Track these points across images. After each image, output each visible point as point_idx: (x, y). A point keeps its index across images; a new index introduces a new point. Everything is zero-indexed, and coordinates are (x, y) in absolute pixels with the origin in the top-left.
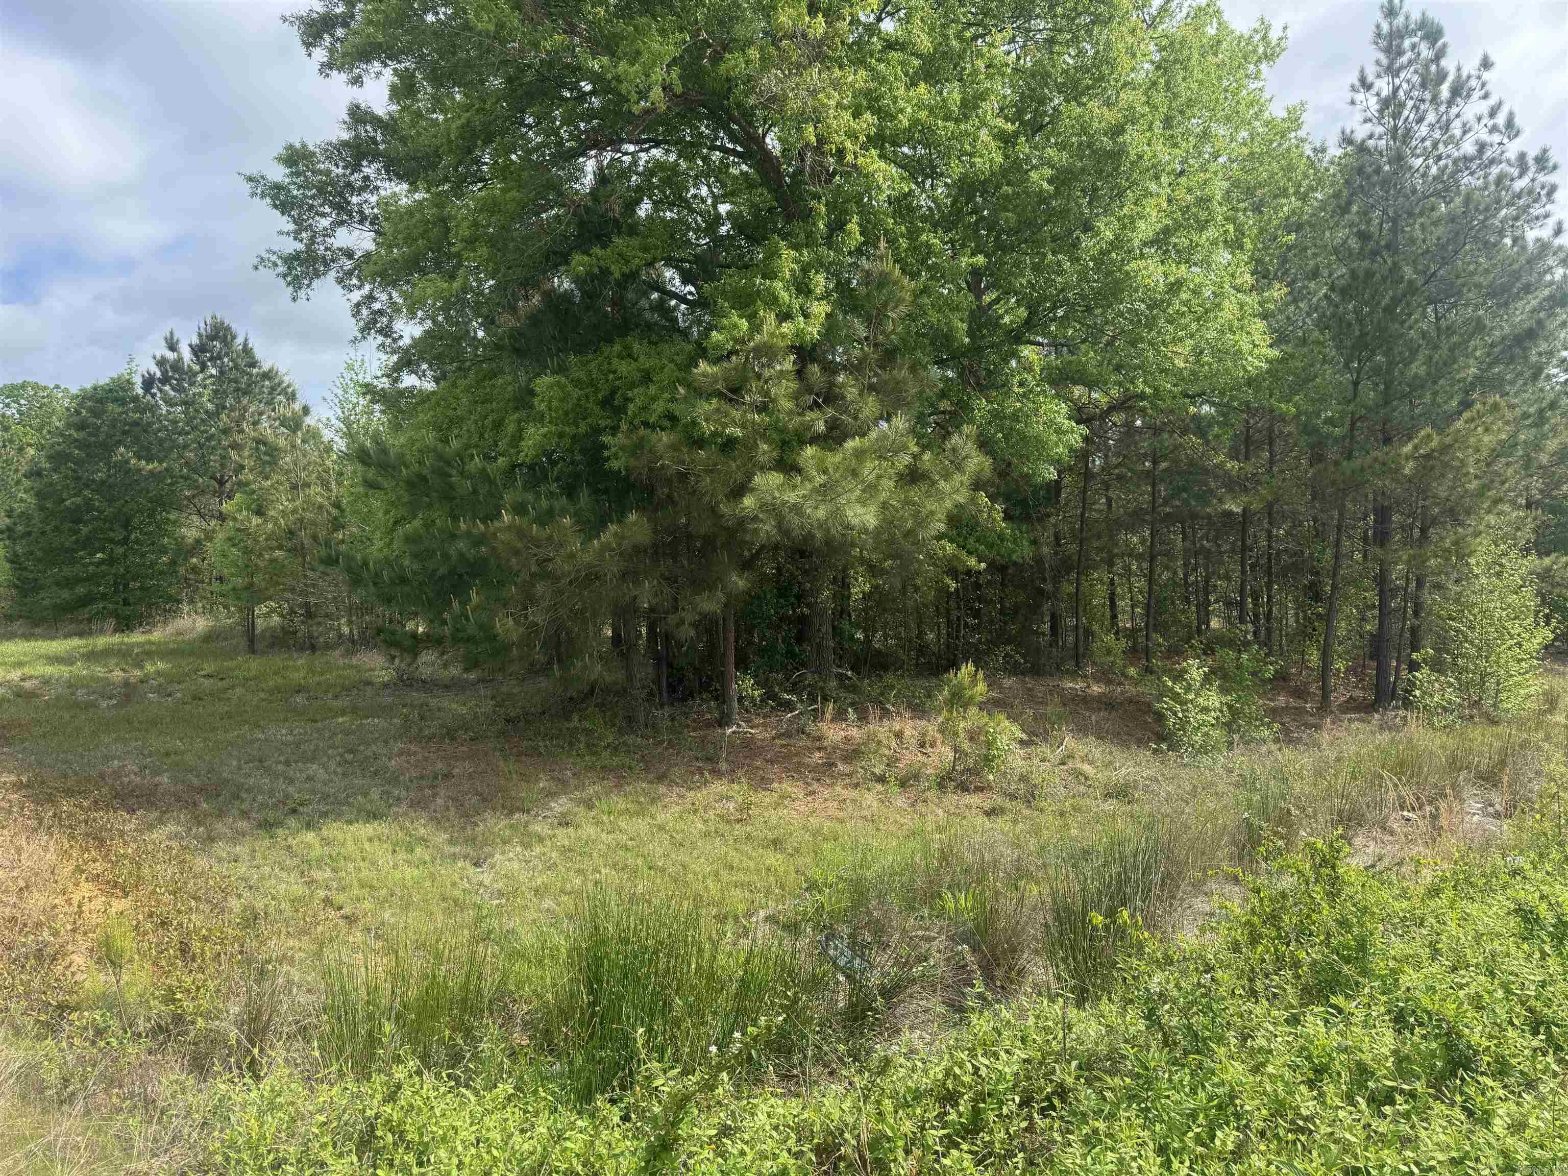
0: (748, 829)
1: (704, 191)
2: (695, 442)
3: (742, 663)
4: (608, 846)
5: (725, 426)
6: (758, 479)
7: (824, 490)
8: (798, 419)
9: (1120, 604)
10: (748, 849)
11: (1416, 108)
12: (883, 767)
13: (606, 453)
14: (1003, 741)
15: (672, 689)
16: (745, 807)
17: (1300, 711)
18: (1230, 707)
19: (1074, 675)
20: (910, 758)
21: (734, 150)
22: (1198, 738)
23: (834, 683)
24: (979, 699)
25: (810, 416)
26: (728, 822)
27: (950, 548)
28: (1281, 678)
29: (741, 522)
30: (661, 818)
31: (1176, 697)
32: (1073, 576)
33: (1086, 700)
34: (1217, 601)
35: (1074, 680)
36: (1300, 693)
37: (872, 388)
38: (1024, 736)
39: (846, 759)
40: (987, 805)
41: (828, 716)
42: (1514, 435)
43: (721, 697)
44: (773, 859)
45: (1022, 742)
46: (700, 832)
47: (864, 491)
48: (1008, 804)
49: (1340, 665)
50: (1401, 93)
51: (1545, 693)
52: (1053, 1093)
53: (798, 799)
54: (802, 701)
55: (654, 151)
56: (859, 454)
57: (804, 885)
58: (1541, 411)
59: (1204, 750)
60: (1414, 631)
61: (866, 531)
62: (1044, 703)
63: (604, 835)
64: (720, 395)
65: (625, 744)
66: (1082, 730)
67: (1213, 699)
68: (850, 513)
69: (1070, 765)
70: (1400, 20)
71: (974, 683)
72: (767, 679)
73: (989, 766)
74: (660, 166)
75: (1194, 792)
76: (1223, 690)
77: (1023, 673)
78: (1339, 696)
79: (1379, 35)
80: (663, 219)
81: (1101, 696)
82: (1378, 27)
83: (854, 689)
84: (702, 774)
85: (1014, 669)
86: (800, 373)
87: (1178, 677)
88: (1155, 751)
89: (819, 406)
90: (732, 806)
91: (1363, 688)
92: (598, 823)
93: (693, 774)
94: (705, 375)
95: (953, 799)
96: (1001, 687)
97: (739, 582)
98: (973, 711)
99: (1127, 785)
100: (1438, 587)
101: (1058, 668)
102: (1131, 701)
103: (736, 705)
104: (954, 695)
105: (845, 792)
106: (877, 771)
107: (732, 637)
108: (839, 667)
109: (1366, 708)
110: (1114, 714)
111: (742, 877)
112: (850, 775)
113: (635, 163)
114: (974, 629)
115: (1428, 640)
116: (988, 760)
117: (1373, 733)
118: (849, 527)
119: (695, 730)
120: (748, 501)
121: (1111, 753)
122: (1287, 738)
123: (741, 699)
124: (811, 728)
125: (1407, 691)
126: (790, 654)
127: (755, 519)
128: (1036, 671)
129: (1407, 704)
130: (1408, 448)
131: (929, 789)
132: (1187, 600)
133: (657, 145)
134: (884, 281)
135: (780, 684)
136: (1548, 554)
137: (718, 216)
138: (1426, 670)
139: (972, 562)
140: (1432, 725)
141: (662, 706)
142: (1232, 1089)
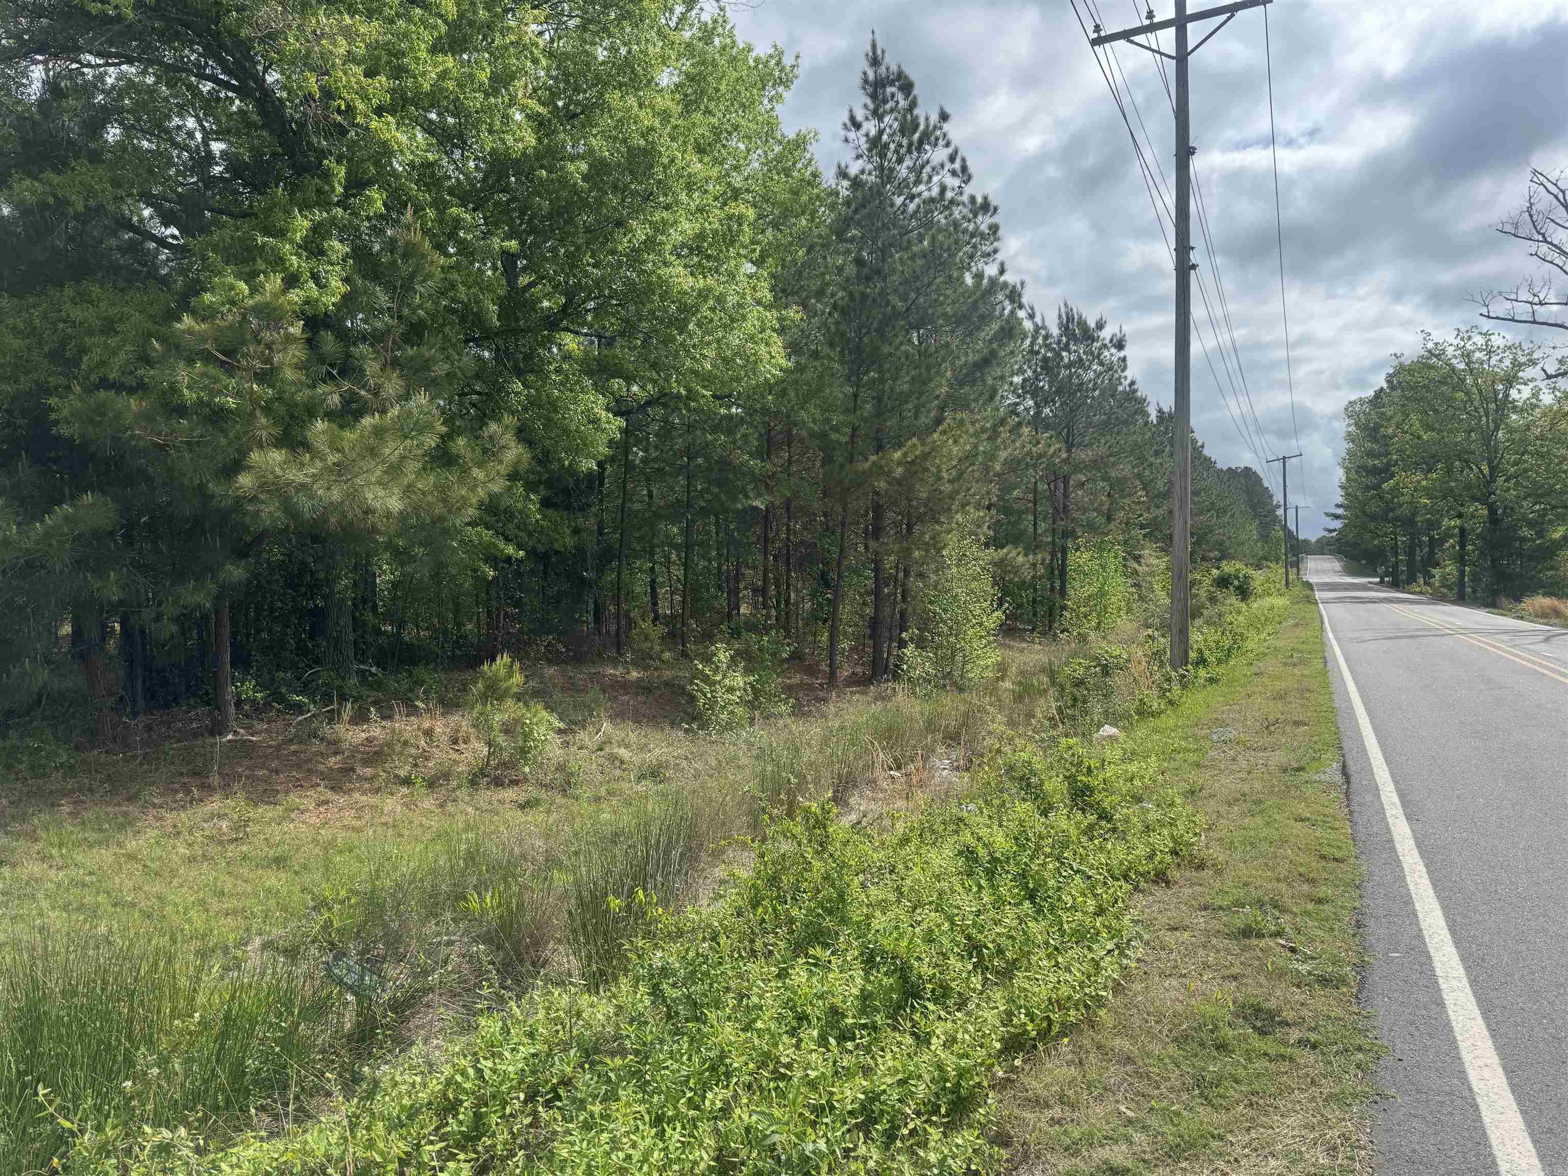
0: (244, 848)
1: (191, 123)
2: (174, 410)
3: (241, 661)
4: (59, 885)
5: (213, 393)
6: (255, 456)
7: (340, 470)
8: (308, 392)
9: (661, 591)
10: (245, 871)
11: (896, 151)
12: (408, 768)
13: (53, 416)
14: (540, 732)
15: (150, 695)
16: (241, 825)
17: (810, 688)
18: (753, 687)
19: (615, 662)
20: (441, 755)
21: (228, 82)
22: (724, 716)
23: (354, 681)
24: (515, 690)
25: (321, 389)
26: (220, 843)
27: (487, 535)
28: (796, 656)
29: (239, 503)
30: (131, 845)
31: (706, 679)
32: (614, 564)
33: (624, 686)
34: (746, 588)
35: (615, 668)
36: (812, 671)
37: (395, 363)
38: (562, 725)
39: (366, 763)
40: (522, 798)
41: (346, 717)
42: (976, 447)
43: (213, 701)
44: (274, 880)
45: (560, 732)
46: (183, 857)
47: (386, 472)
48: (543, 795)
49: (845, 645)
50: (885, 137)
51: (998, 664)
52: (559, 1083)
53: (307, 810)
54: (315, 703)
55: (124, 67)
56: (379, 432)
57: (311, 904)
58: (994, 426)
59: (729, 726)
60: (903, 614)
61: (388, 515)
62: (584, 691)
63: (52, 873)
64: (207, 357)
65: (84, 762)
66: (618, 716)
67: (738, 680)
68: (370, 496)
69: (607, 750)
70: (882, 70)
71: (510, 675)
72: (273, 680)
73: (526, 760)
74: (131, 85)
75: (719, 768)
76: (748, 671)
77: (564, 662)
78: (845, 672)
79: (866, 81)
80: (137, 149)
81: (640, 680)
82: (865, 73)
83: (378, 686)
84: (188, 792)
85: (554, 659)
86: (311, 343)
87: (707, 659)
88: (686, 731)
89: (332, 377)
90: (224, 825)
91: (863, 664)
92: (44, 858)
93: (176, 791)
94: (190, 331)
95: (485, 796)
96: (542, 676)
97: (236, 572)
98: (510, 702)
99: (660, 766)
100: (921, 575)
101: (600, 655)
102: (666, 684)
103: (233, 709)
104: (488, 687)
105: (364, 798)
106: (402, 773)
107: (227, 631)
108: (362, 662)
109: (862, 682)
110: (651, 699)
111: (234, 903)
112: (371, 779)
113: (101, 78)
114: (513, 618)
115: (912, 621)
116: (524, 751)
117: (869, 703)
118: (368, 511)
119: (179, 741)
120: (245, 480)
121: (645, 736)
122: (798, 712)
123: (239, 703)
124: (326, 730)
125: (896, 666)
126: (302, 650)
127: (254, 499)
128: (578, 659)
129: (896, 677)
130: (897, 455)
131: (459, 787)
132: (720, 588)
133: (130, 61)
134: (410, 251)
135: (288, 685)
136: (1002, 547)
137: (209, 154)
138: (911, 646)
139: (510, 550)
140: (914, 693)
141: (135, 714)
142: (723, 1051)
